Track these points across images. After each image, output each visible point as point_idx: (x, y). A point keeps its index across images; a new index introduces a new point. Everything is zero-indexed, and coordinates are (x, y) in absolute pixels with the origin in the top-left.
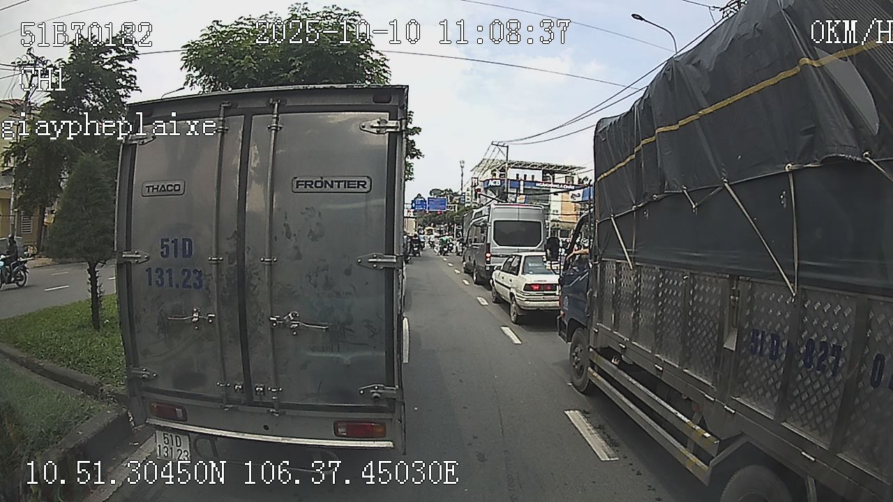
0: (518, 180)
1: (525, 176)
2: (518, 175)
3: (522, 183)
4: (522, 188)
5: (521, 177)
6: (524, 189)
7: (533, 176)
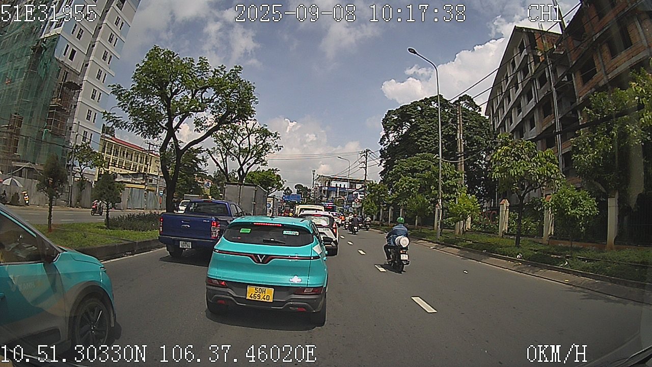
0: (337, 187)
1: (340, 185)
2: (336, 185)
3: (338, 188)
4: (338, 191)
5: (339, 186)
6: (339, 192)
7: (344, 185)
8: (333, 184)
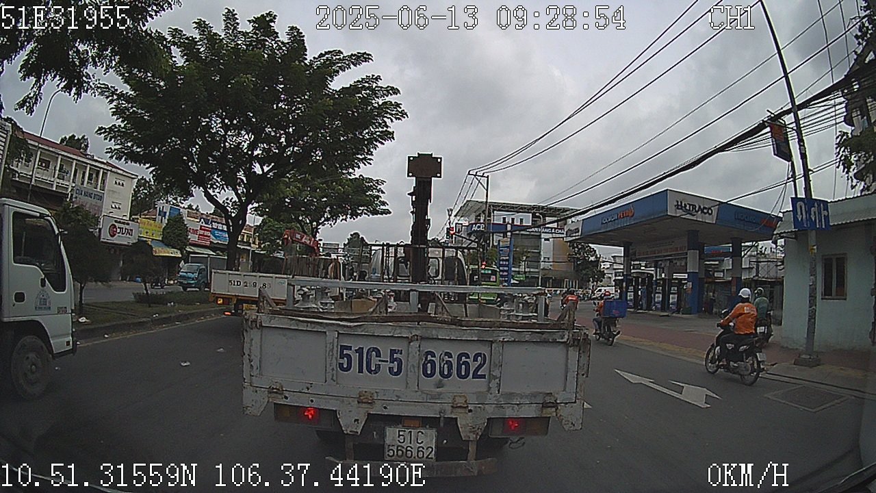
0: (505, 224)
1: (513, 219)
2: (504, 219)
3: (509, 226)
5: (509, 221)
6: (511, 235)
7: (521, 220)
8: (498, 218)
